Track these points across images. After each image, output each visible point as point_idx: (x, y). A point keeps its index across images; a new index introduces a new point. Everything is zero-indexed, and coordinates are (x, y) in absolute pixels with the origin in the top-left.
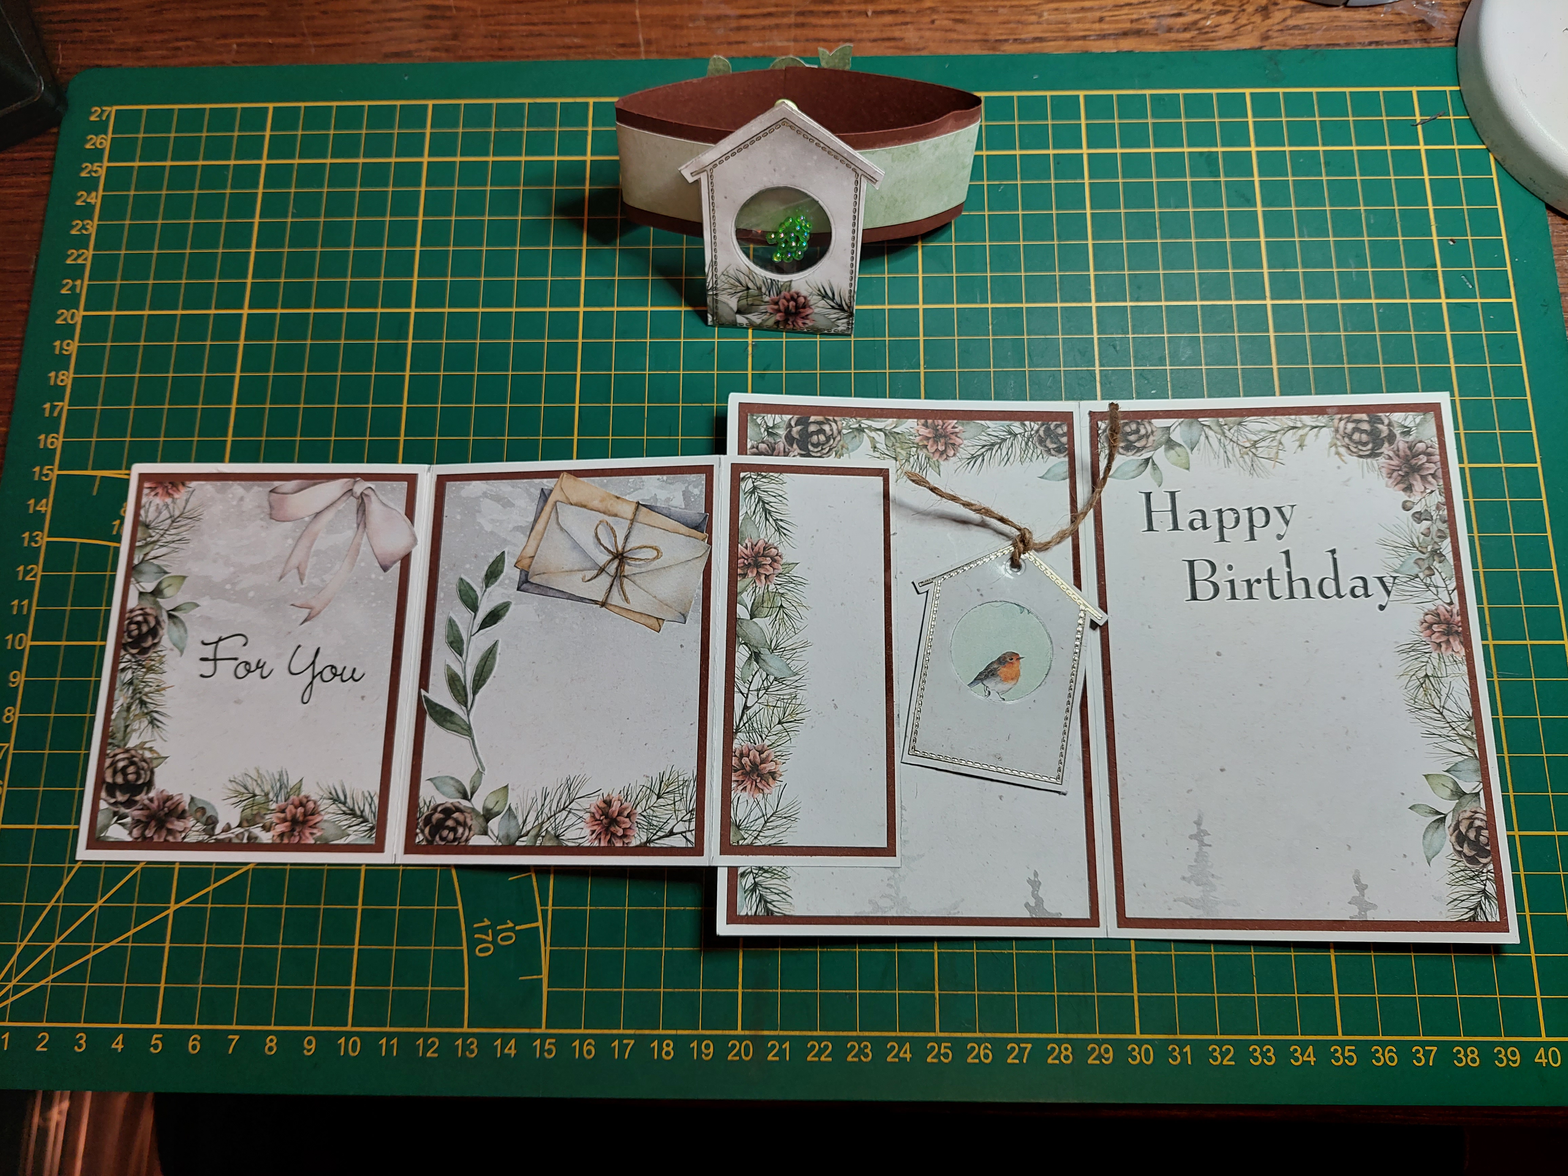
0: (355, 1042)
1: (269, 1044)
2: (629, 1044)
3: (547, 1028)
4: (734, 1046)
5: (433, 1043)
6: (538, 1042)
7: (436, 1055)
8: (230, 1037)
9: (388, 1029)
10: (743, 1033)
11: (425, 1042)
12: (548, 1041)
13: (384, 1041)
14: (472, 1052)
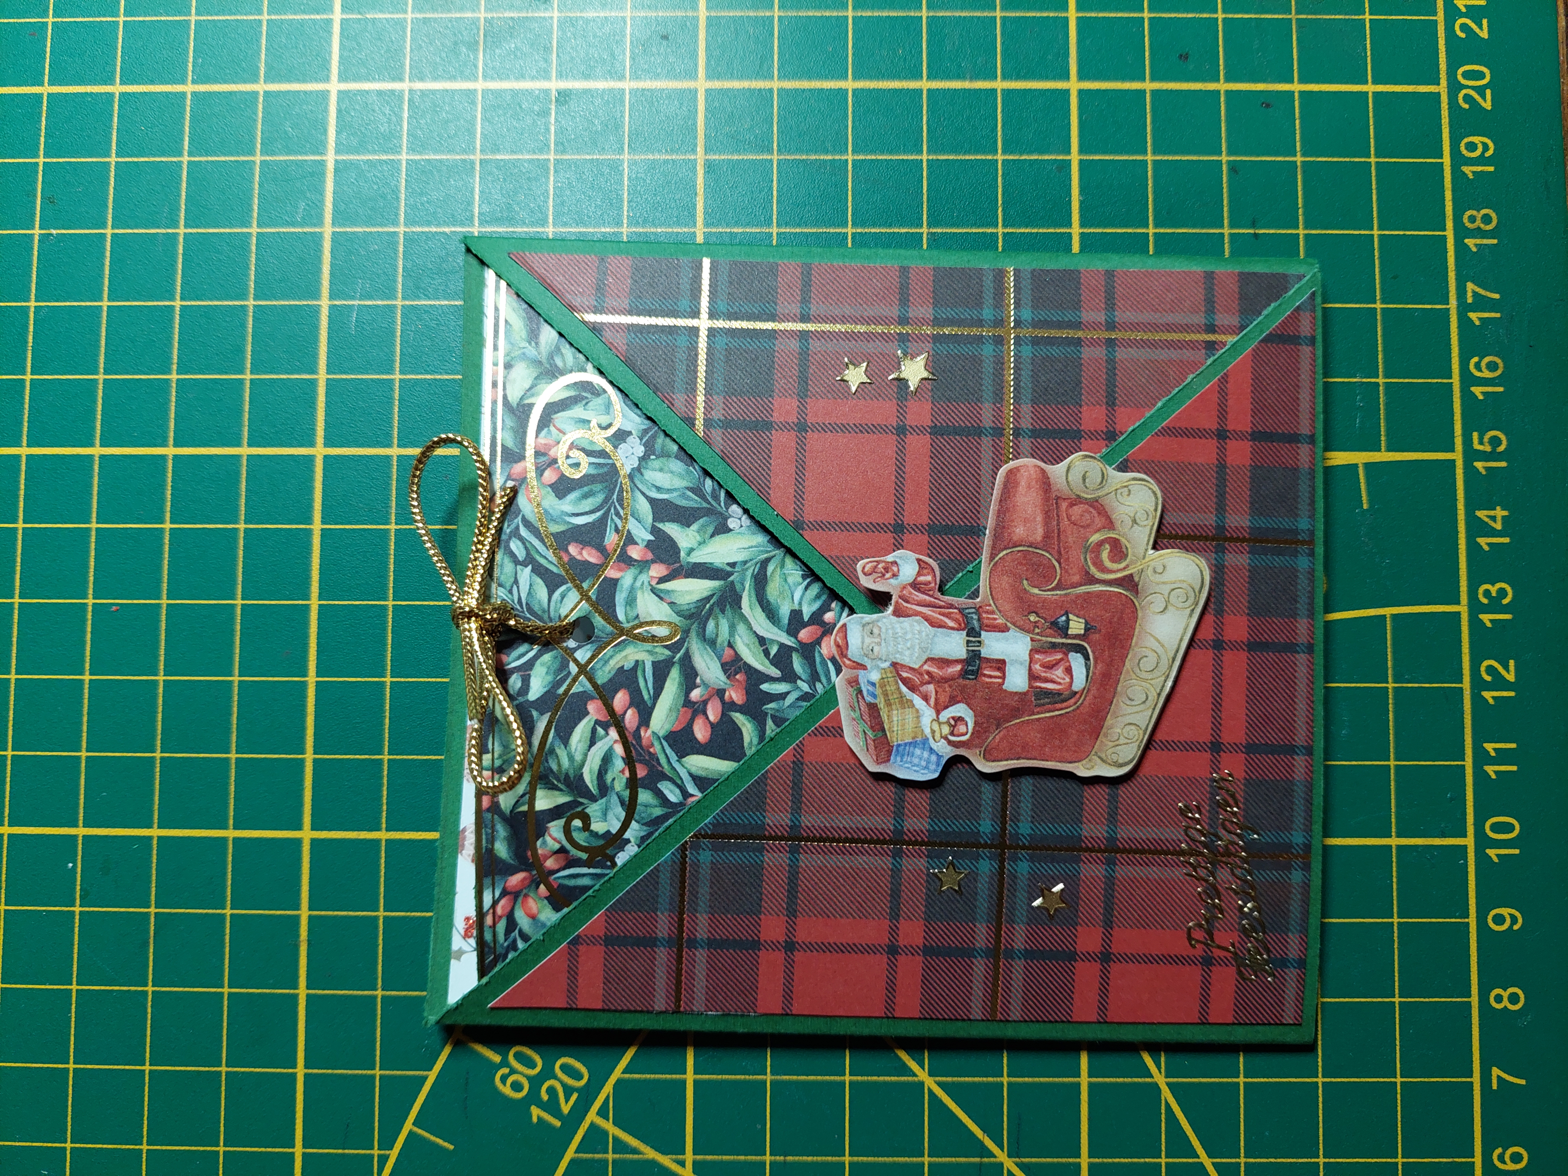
0: (1496, 828)
1: (1505, 1003)
2: (1473, 292)
3: (1453, 450)
4: (1468, 98)
5: (1491, 670)
6: (1479, 465)
7: (1512, 663)
8: (1495, 1087)
9: (1468, 763)
10: (1444, 82)
11: (1489, 687)
12: (1477, 446)
13: (1490, 770)
14: (1502, 593)
